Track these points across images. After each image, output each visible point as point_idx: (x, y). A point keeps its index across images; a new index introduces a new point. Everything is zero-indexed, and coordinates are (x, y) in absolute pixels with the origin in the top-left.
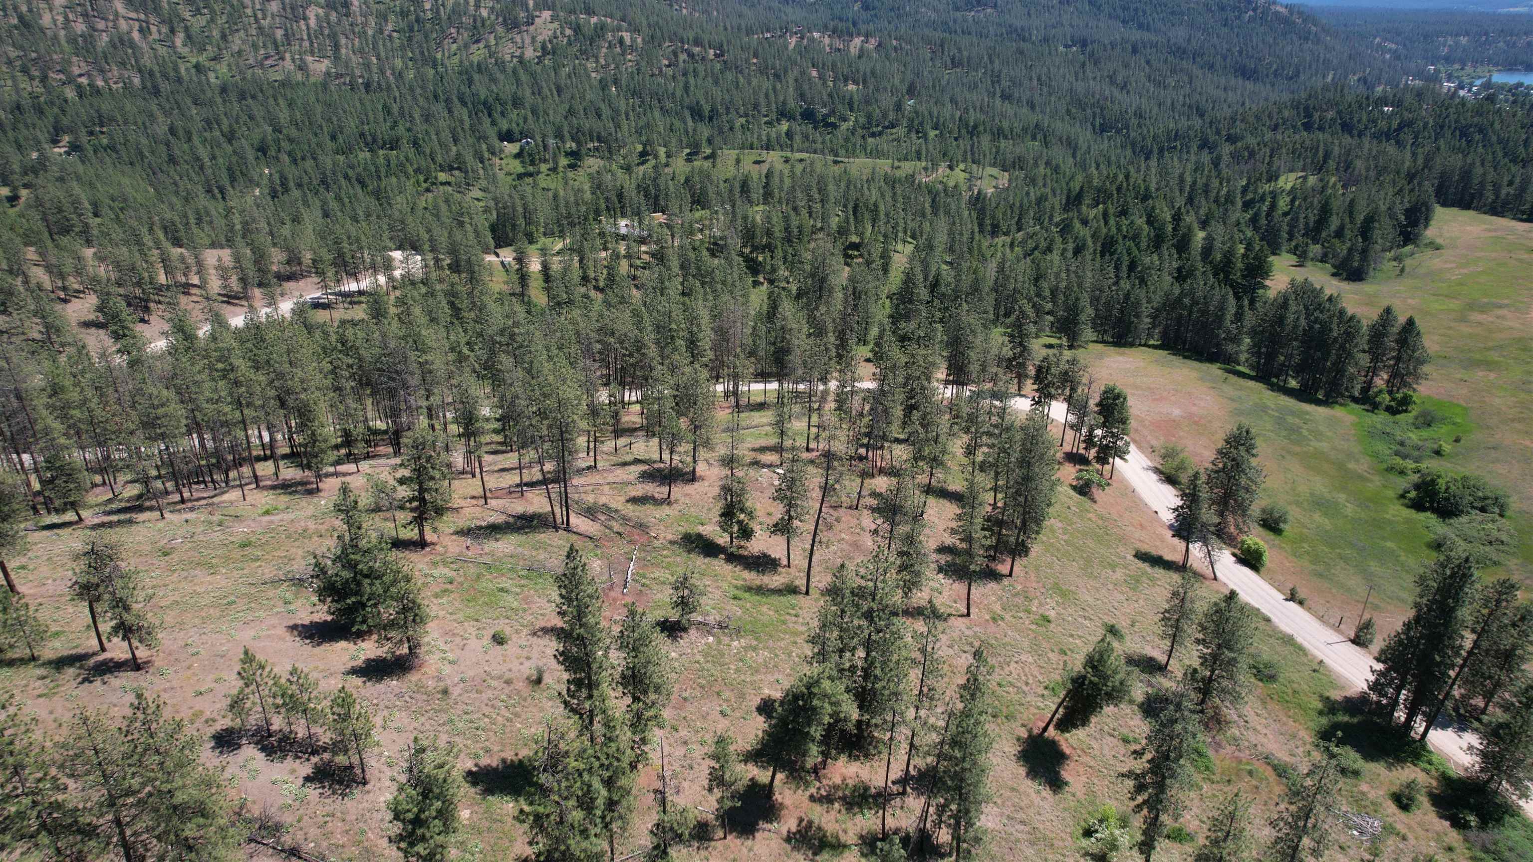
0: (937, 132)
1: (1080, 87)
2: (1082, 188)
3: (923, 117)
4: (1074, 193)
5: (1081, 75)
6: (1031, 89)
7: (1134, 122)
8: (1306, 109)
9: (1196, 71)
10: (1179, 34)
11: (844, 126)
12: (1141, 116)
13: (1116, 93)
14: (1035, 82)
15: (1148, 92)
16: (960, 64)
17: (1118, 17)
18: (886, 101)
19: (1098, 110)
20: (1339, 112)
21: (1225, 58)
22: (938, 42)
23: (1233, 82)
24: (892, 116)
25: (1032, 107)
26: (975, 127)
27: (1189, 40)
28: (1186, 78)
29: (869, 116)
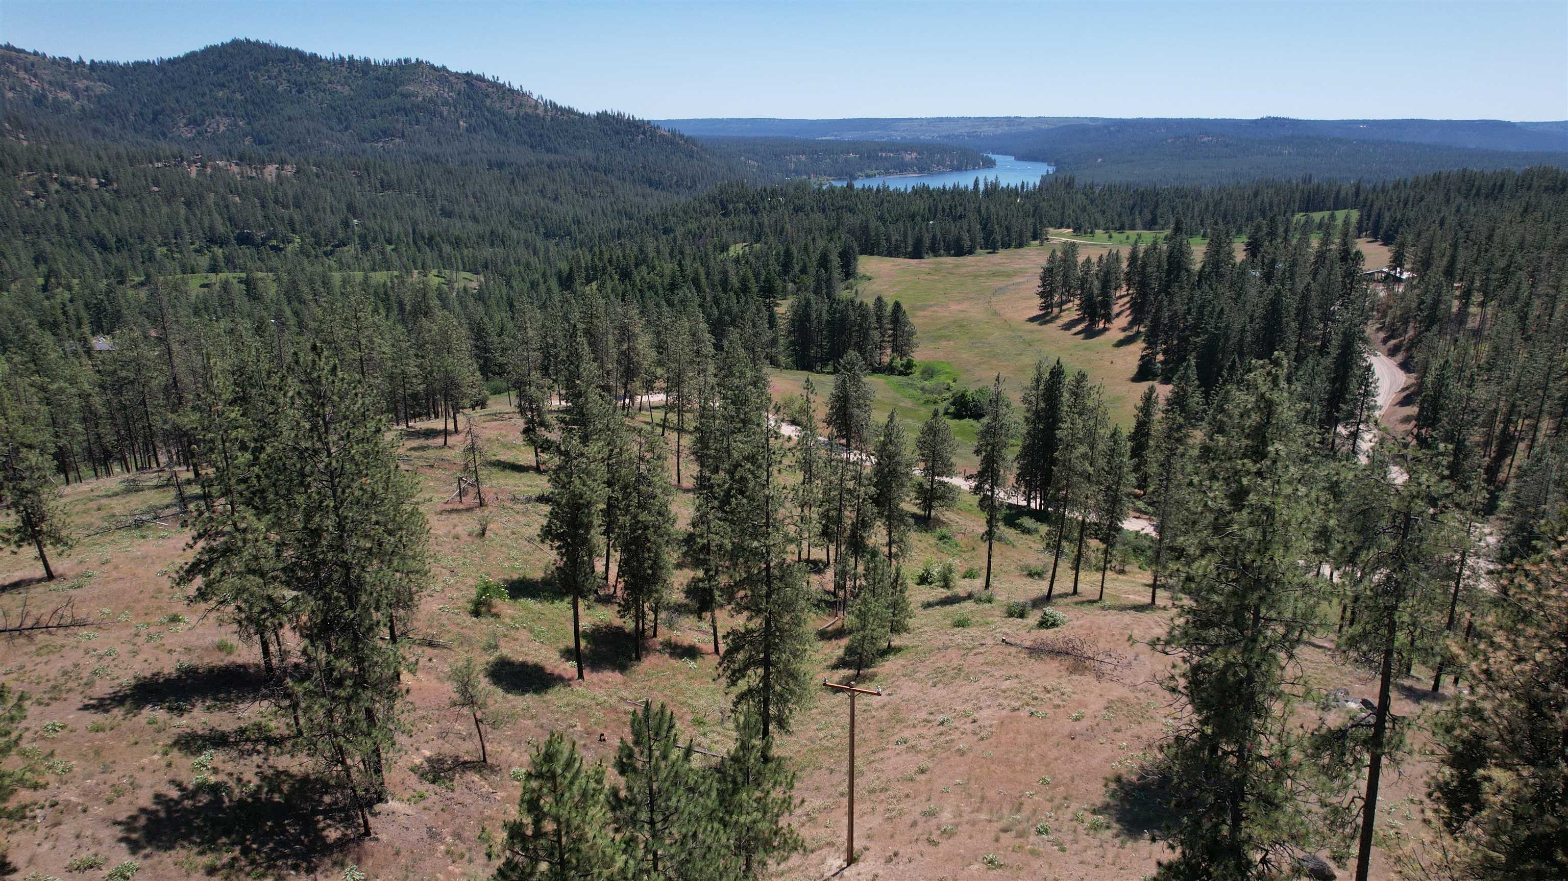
0: (393, 247)
1: (516, 201)
2: (571, 269)
3: (375, 232)
4: (565, 275)
5: (513, 191)
6: (471, 206)
7: (574, 228)
9: (615, 182)
10: (588, 155)
11: (290, 248)
12: (579, 222)
15: (578, 201)
16: (390, 187)
17: (525, 143)
18: (332, 220)
19: (539, 221)
22: (362, 167)
25: (475, 219)
29: (315, 235)
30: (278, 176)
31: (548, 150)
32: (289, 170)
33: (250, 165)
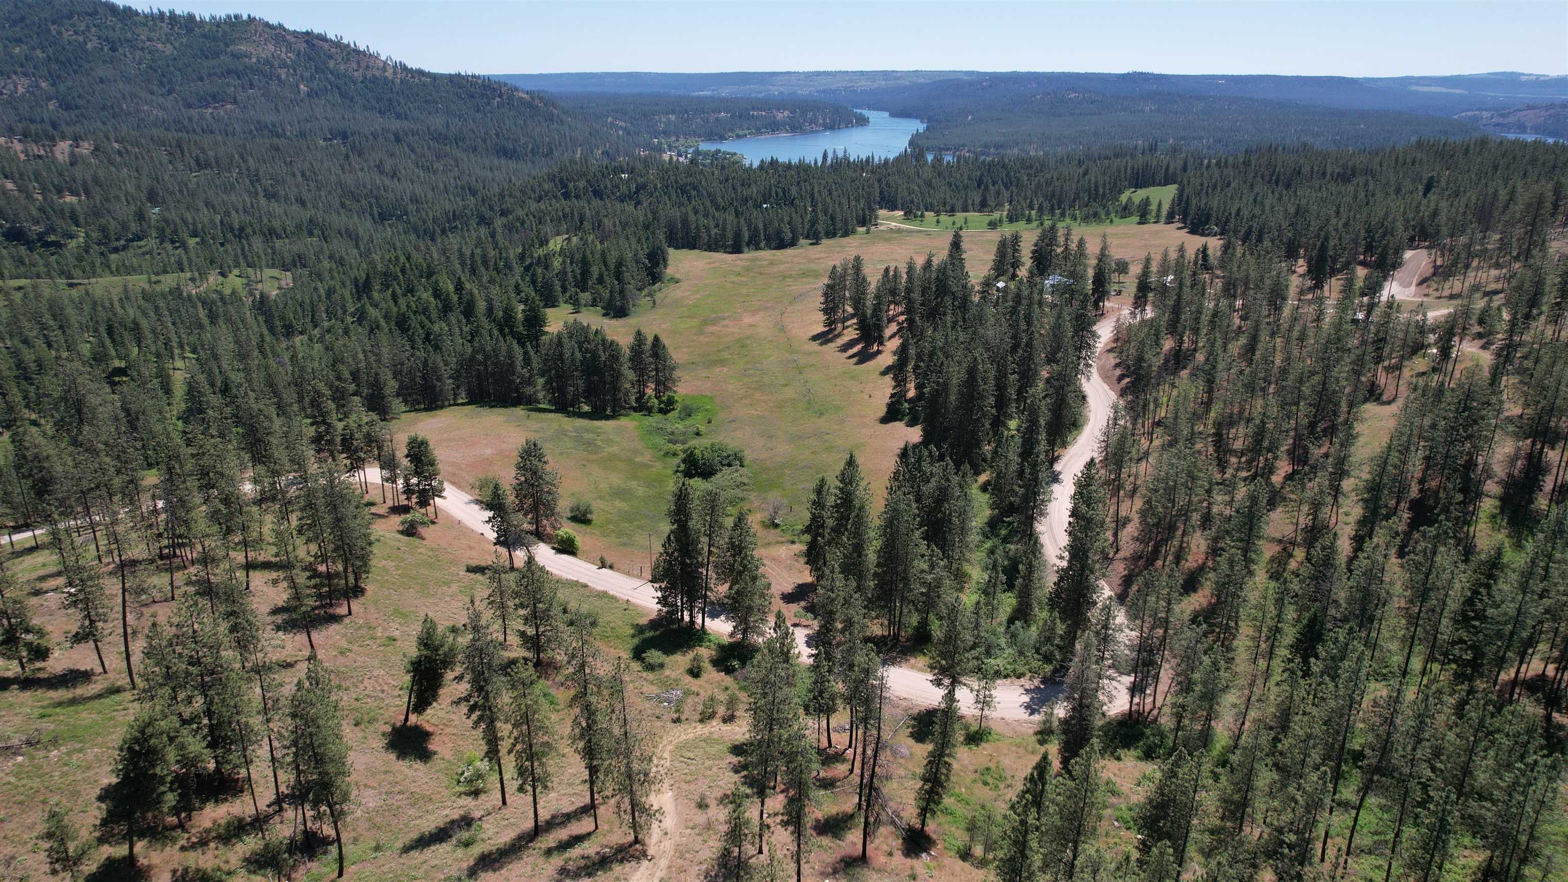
0: (198, 239)
1: (349, 180)
2: (368, 275)
3: (175, 224)
4: (361, 282)
5: (347, 167)
6: (297, 186)
7: (412, 207)
8: (561, 181)
9: (460, 154)
10: (437, 122)
11: (72, 244)
12: (417, 201)
13: (387, 182)
14: (300, 178)
15: (419, 177)
16: (207, 165)
17: (373, 108)
18: (124, 211)
19: (373, 201)
20: (588, 181)
21: (485, 141)
22: (174, 143)
23: (496, 162)
24: (134, 227)
25: (303, 203)
26: (242, 229)
27: (448, 126)
28: (453, 163)
29: (103, 230)
30: (72, 154)
31: (398, 116)
32: (85, 148)
33: (36, 142)
